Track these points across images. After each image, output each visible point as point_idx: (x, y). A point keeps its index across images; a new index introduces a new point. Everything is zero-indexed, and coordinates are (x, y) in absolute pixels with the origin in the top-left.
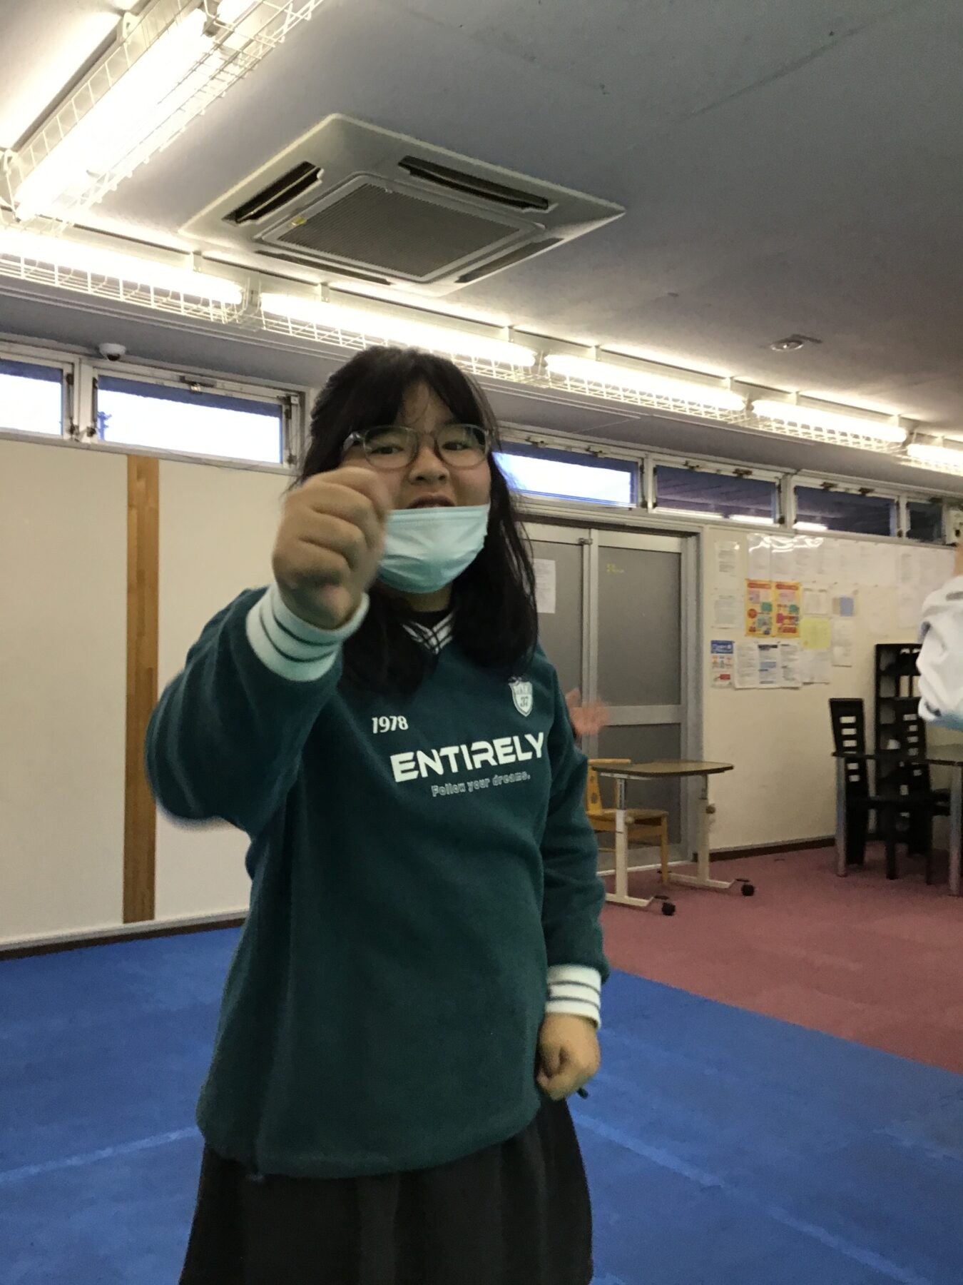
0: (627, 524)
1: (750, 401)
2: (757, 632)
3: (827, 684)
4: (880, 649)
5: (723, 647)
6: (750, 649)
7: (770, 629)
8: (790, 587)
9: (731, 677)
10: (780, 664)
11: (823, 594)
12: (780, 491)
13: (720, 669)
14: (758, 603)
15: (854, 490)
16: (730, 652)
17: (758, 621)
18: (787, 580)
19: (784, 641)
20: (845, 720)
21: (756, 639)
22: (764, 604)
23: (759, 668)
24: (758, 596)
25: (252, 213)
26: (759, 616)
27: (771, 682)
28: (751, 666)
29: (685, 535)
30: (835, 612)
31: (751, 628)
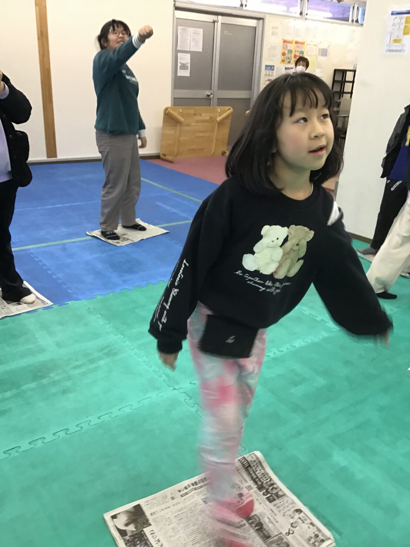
0: (233, 14)
2: (285, 62)
4: (336, 71)
5: (270, 68)
6: (281, 69)
7: (290, 61)
8: (301, 43)
11: (315, 47)
12: (301, 1)
13: (268, 77)
15: (335, 0)
16: (273, 70)
17: (286, 57)
18: (300, 40)
21: (284, 65)
22: (289, 50)
24: (287, 47)
26: (286, 55)
29: (258, 19)
30: (319, 54)
31: (283, 60)
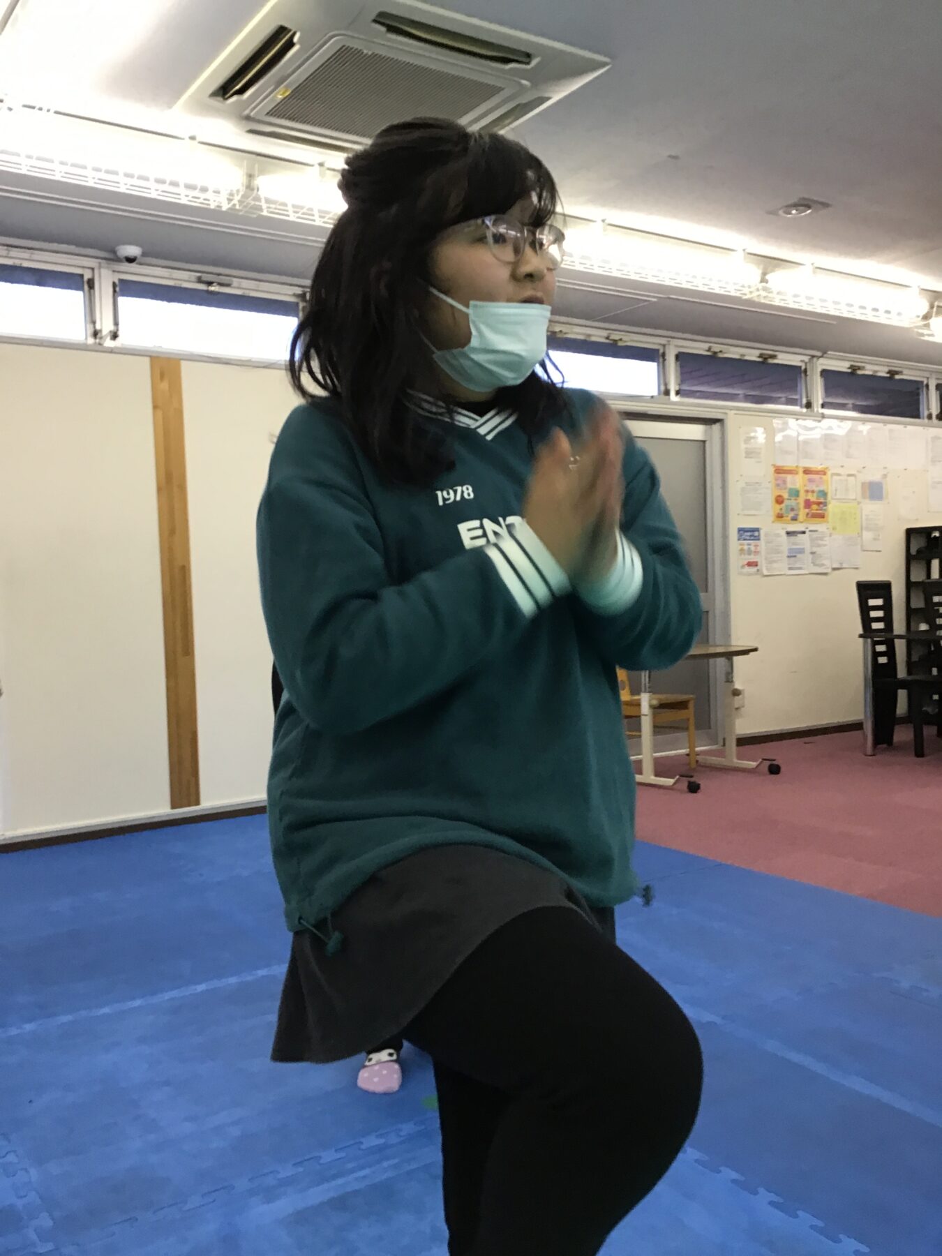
0: (650, 413)
1: (764, 274)
2: (784, 518)
3: (857, 568)
4: (910, 533)
5: (750, 534)
6: (778, 535)
7: (797, 515)
8: (817, 473)
9: (759, 564)
10: (808, 550)
11: (852, 478)
12: (806, 375)
13: (747, 557)
14: (785, 489)
15: (883, 372)
16: (758, 538)
17: (784, 507)
18: (814, 465)
19: (812, 527)
20: (872, 602)
21: (784, 526)
22: (790, 489)
23: (786, 554)
24: (784, 482)
25: (237, 87)
26: (787, 502)
27: (800, 568)
28: (778, 553)
29: (709, 422)
30: (864, 497)
31: (778, 514)
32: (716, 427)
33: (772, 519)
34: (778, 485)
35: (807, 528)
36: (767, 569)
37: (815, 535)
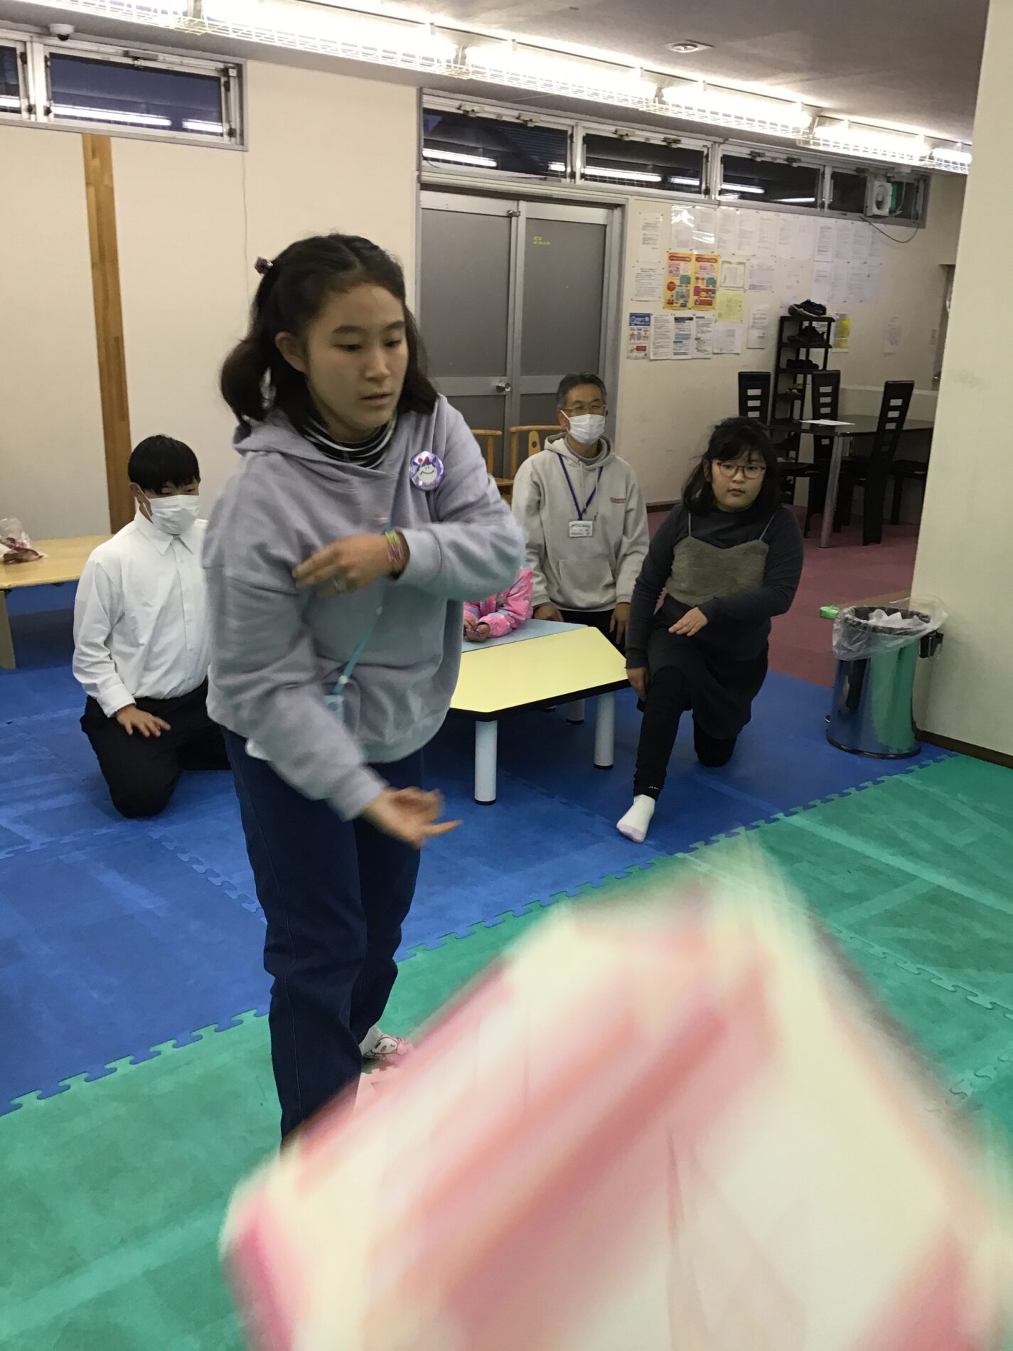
0: (554, 197)
1: (660, 89)
2: (675, 305)
4: (784, 320)
5: (641, 319)
6: (667, 321)
7: (687, 301)
8: (709, 260)
9: (647, 349)
10: (694, 335)
11: (742, 266)
12: (707, 161)
13: (636, 341)
14: (677, 276)
15: (781, 159)
16: (648, 324)
17: (676, 293)
18: (707, 252)
19: (699, 314)
20: (751, 392)
21: (674, 312)
22: (683, 276)
23: (674, 340)
24: (678, 269)
26: (677, 289)
27: (684, 354)
28: (667, 338)
29: (611, 206)
31: (669, 300)
32: (617, 212)
33: (662, 305)
34: (671, 272)
35: (694, 315)
36: (654, 354)
37: (701, 322)
